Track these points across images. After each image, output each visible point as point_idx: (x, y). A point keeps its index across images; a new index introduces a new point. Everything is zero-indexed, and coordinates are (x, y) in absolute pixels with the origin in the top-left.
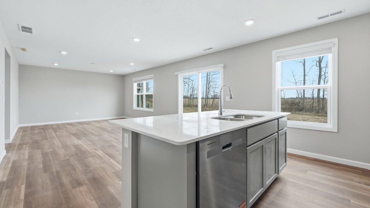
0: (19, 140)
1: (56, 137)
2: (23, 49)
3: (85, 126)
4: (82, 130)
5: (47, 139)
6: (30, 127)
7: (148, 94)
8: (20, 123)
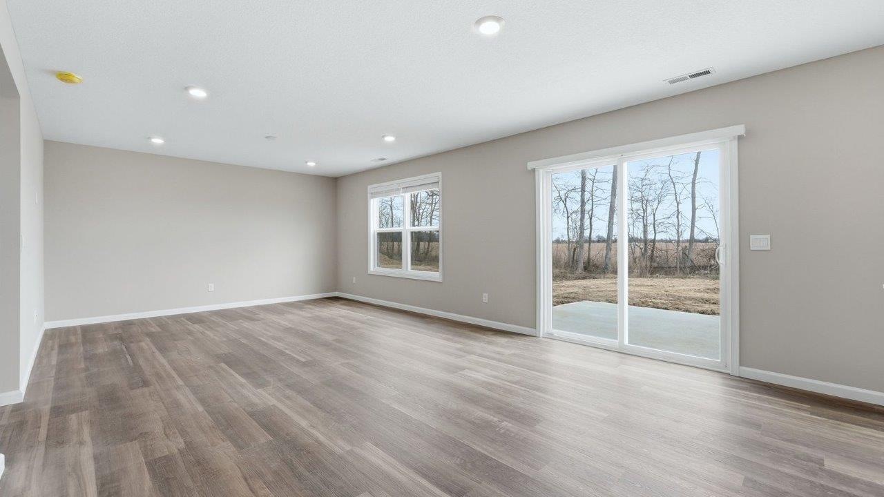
0: (52, 386)
1: (174, 374)
2: (65, 77)
3: (247, 325)
4: (244, 341)
5: (146, 383)
6: (79, 331)
7: (417, 229)
8: (48, 318)
